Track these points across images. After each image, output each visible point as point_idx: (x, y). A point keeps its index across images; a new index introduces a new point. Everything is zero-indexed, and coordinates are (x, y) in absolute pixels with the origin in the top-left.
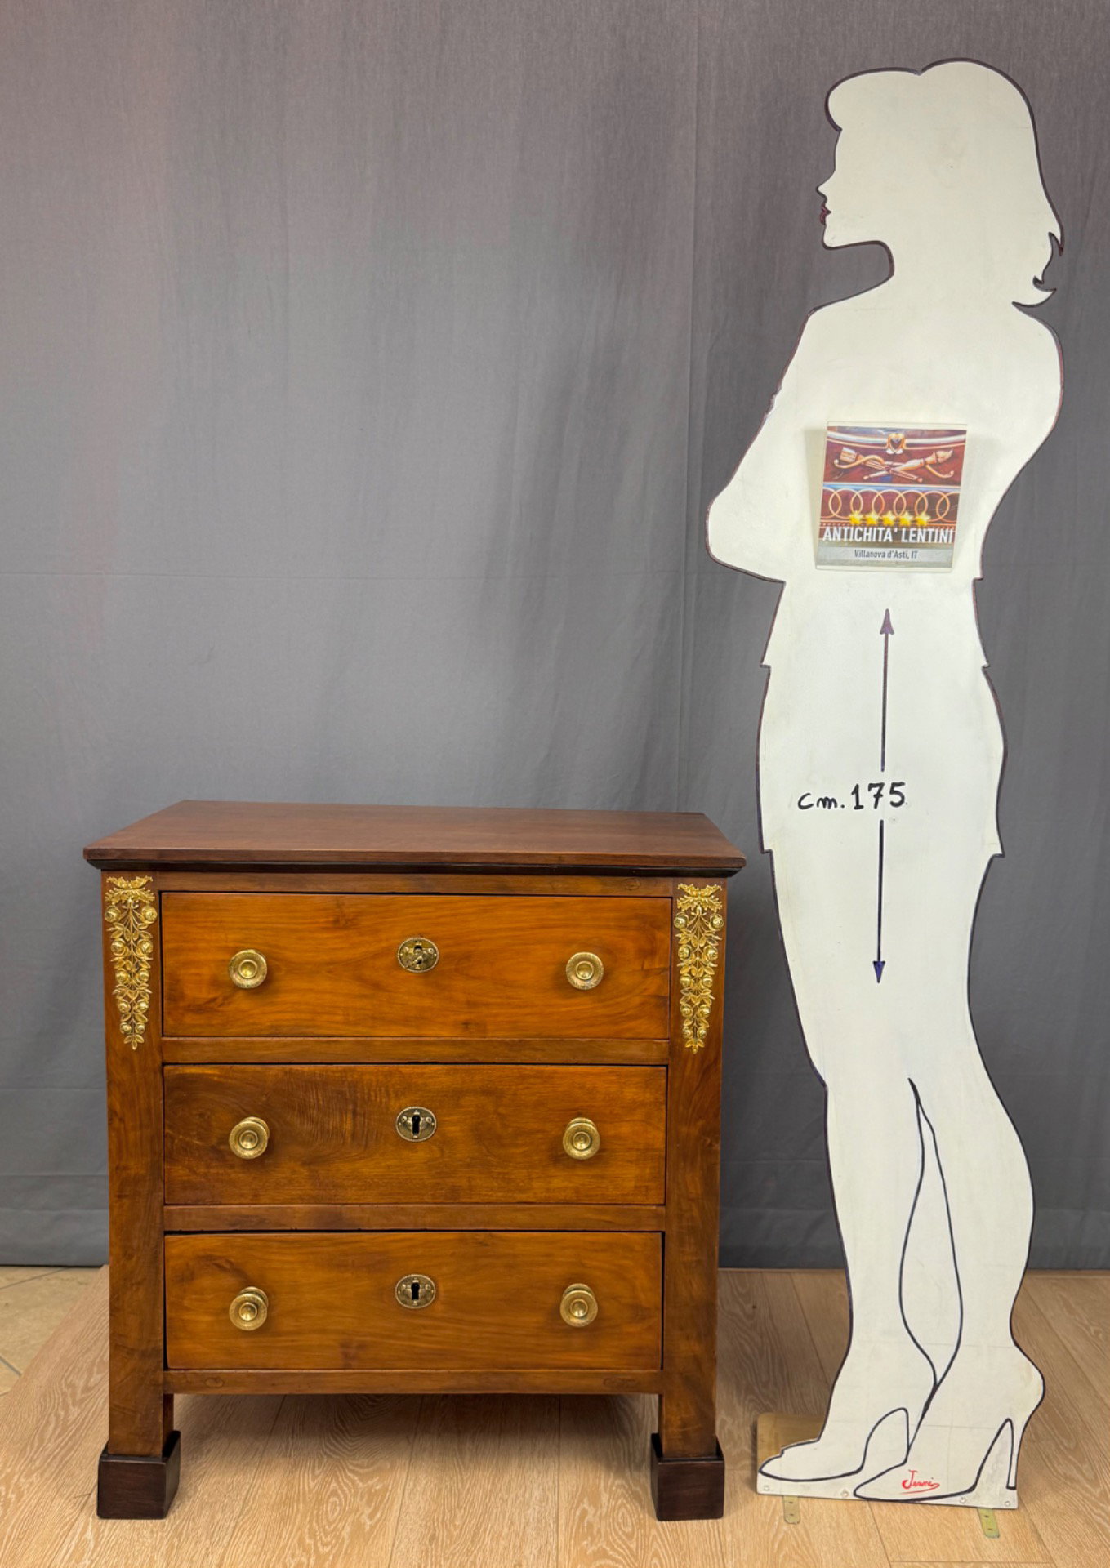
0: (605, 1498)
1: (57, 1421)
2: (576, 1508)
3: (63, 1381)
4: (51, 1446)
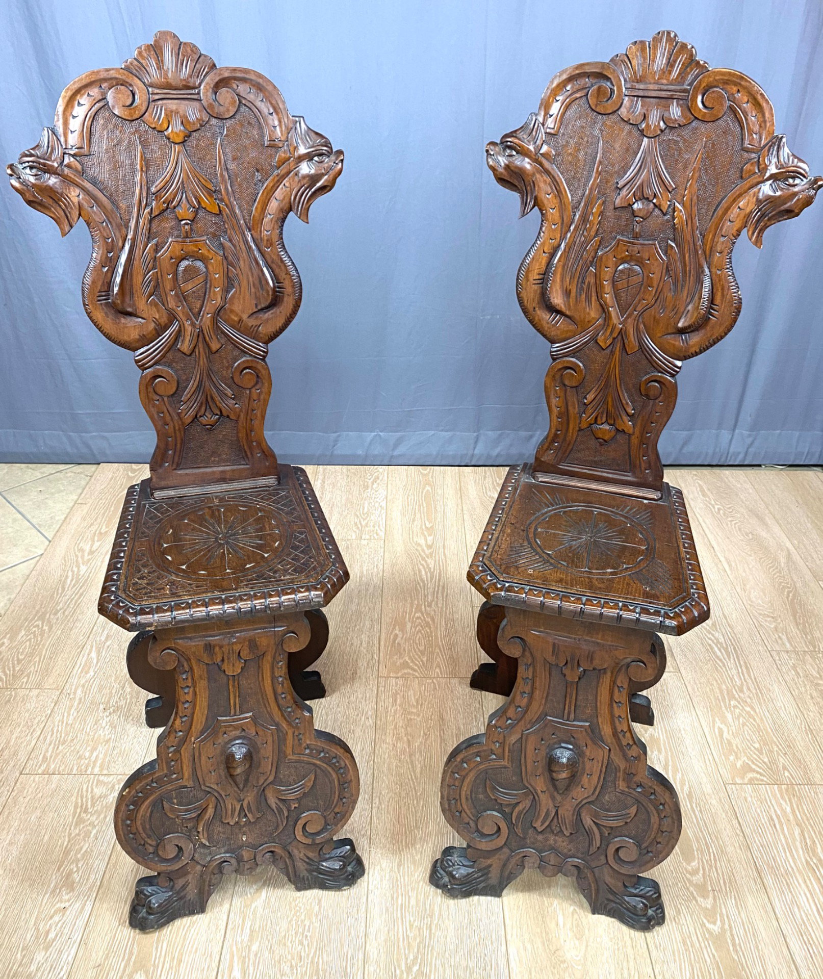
0: (409, 626)
1: (73, 575)
2: (391, 633)
3: (76, 547)
4: (69, 593)
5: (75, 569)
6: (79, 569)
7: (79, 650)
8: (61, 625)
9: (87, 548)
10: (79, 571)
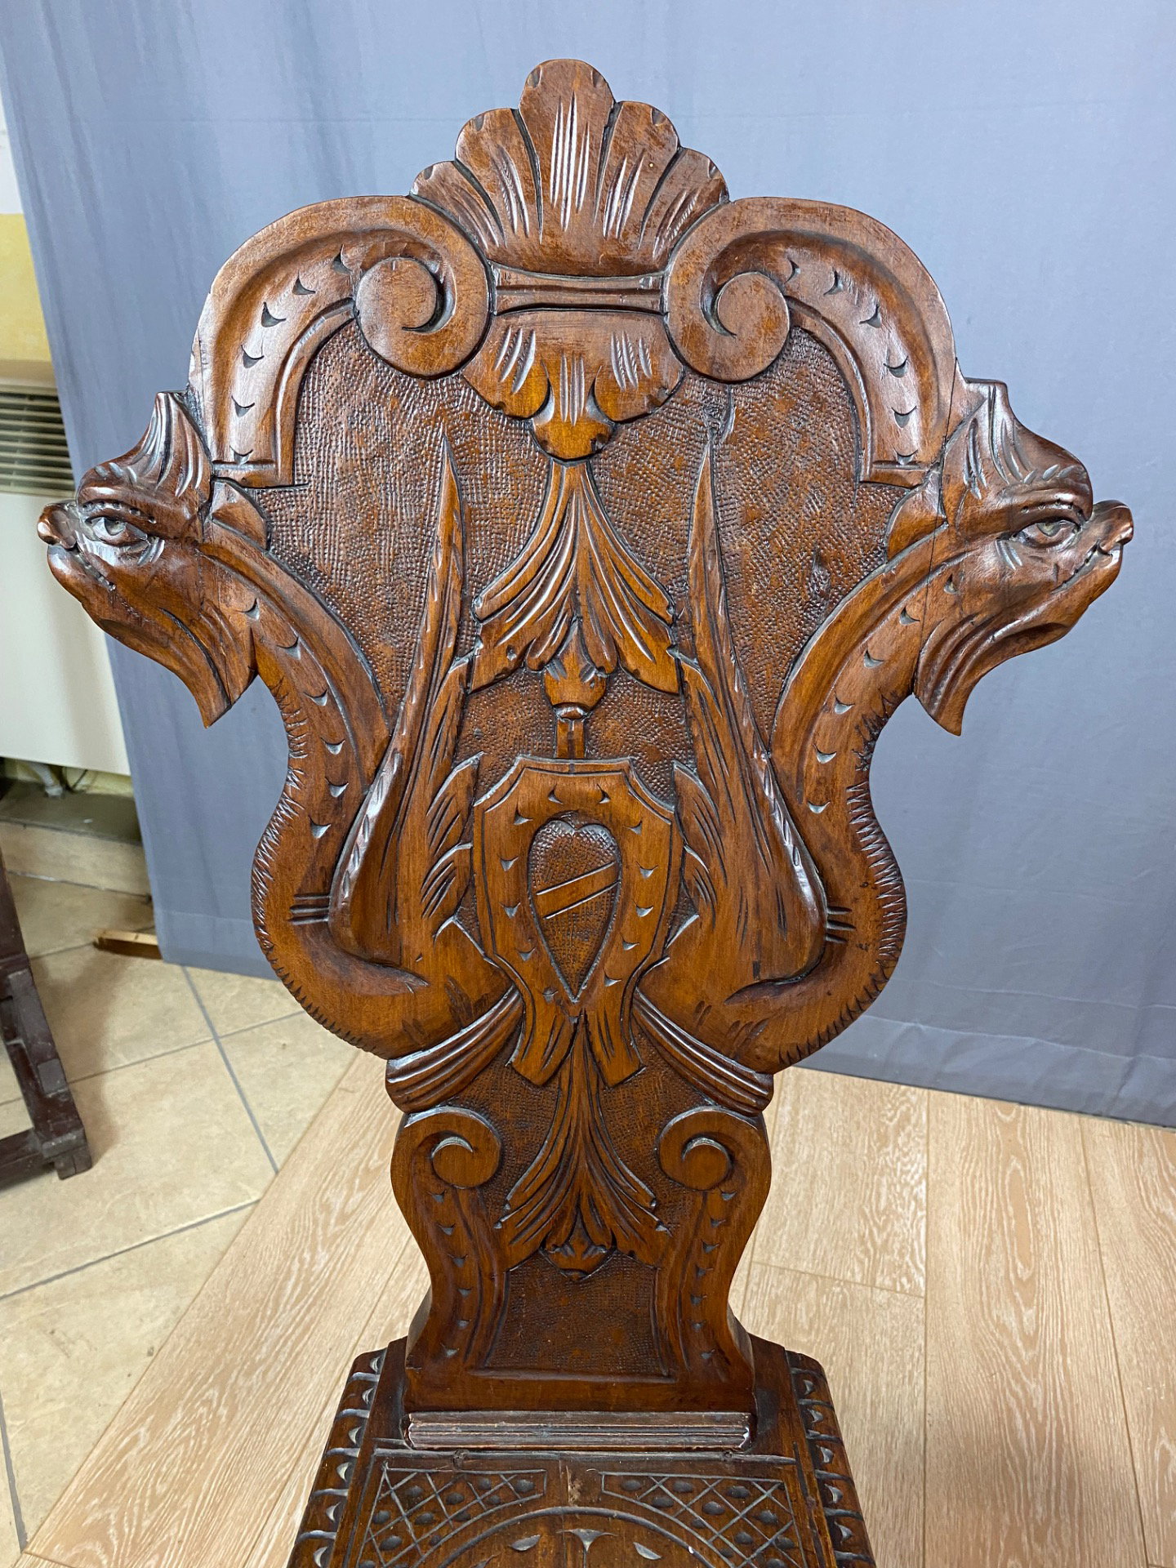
1: (299, 1272)
4: (285, 1319)
5: (307, 1256)
6: (312, 1257)
7: (272, 1496)
8: (252, 1411)
9: (337, 1205)
10: (312, 1263)
